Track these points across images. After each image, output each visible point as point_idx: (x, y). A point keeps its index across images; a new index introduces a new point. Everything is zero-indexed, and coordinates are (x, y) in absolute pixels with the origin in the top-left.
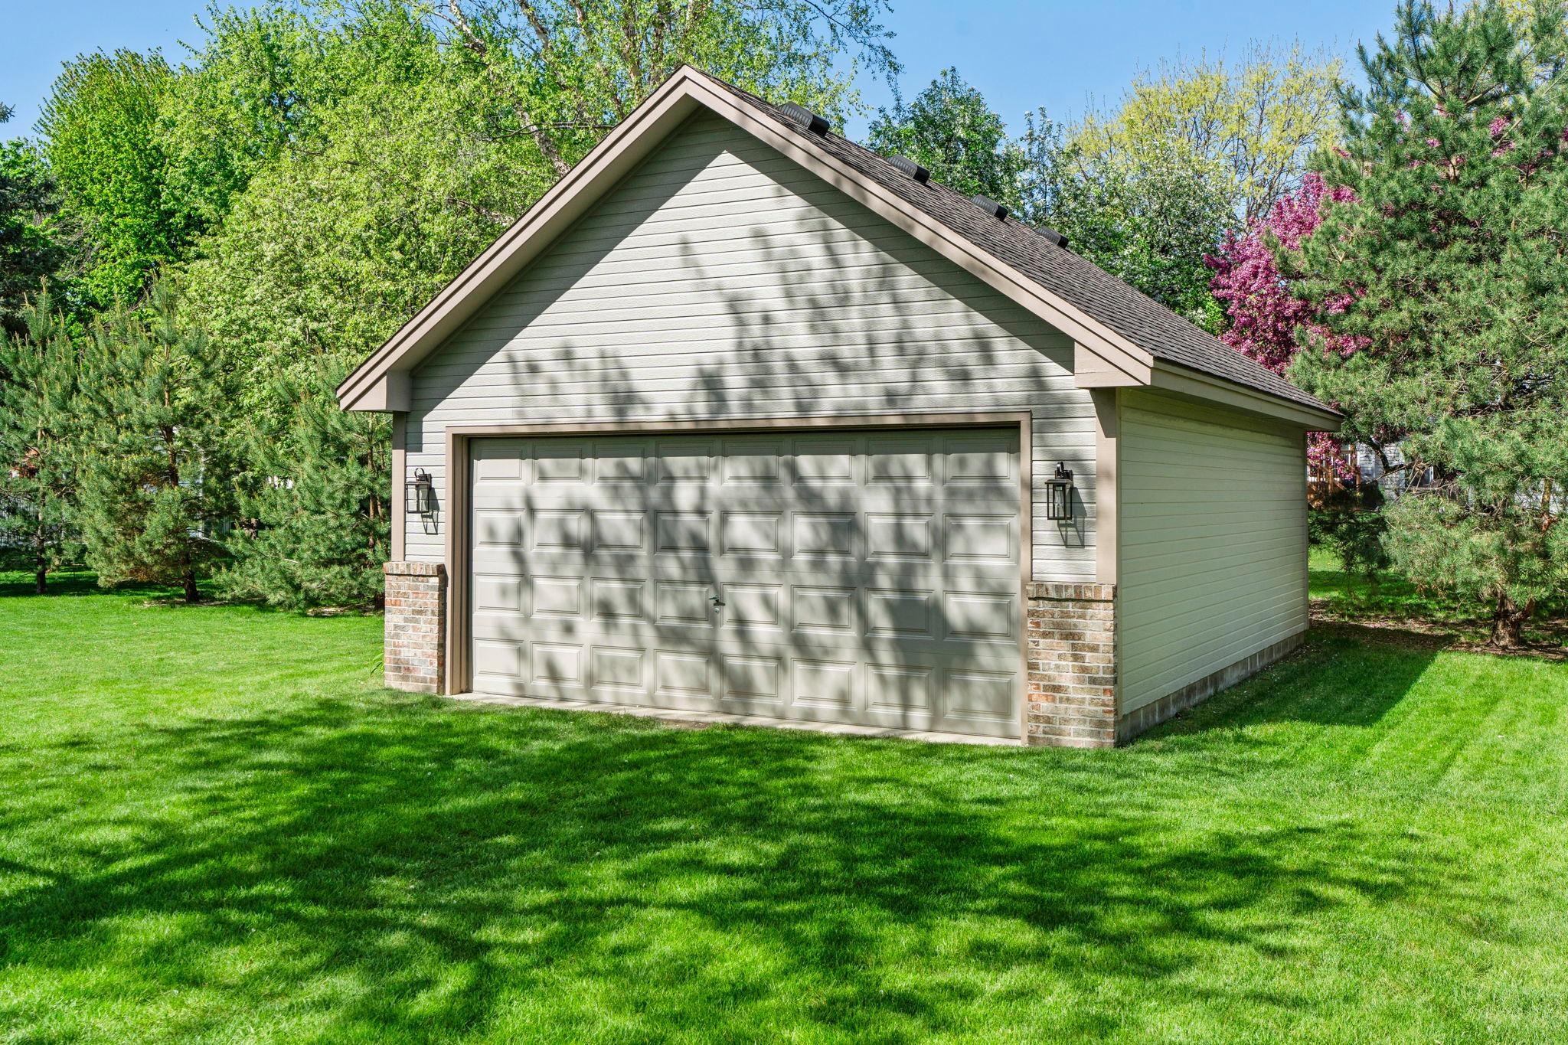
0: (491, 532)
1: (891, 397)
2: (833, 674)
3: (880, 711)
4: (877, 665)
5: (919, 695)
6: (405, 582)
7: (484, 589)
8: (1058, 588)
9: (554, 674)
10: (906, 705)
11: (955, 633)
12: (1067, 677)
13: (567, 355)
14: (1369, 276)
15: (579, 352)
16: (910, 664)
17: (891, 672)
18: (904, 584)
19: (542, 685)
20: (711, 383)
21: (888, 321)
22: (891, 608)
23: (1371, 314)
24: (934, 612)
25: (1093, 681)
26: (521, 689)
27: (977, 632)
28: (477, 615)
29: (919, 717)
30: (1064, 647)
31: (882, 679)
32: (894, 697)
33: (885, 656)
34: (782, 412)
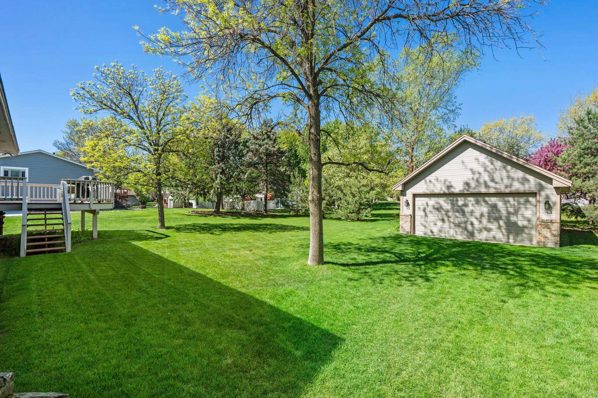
0: (419, 208)
1: (507, 187)
2: (492, 233)
3: (503, 240)
4: (502, 232)
5: (511, 237)
6: (404, 217)
7: (417, 218)
8: (547, 220)
9: (432, 232)
10: (508, 238)
11: (520, 227)
12: (548, 235)
13: (437, 180)
14: (578, 162)
15: (439, 179)
16: (509, 232)
17: (505, 233)
18: (508, 218)
19: (430, 233)
20: (467, 184)
21: (504, 173)
22: (505, 223)
23: (578, 169)
24: (515, 224)
25: (554, 236)
26: (425, 234)
27: (524, 227)
28: (416, 222)
29: (511, 241)
30: (548, 230)
31: (503, 235)
32: (506, 237)
33: (504, 231)
34: (483, 190)
